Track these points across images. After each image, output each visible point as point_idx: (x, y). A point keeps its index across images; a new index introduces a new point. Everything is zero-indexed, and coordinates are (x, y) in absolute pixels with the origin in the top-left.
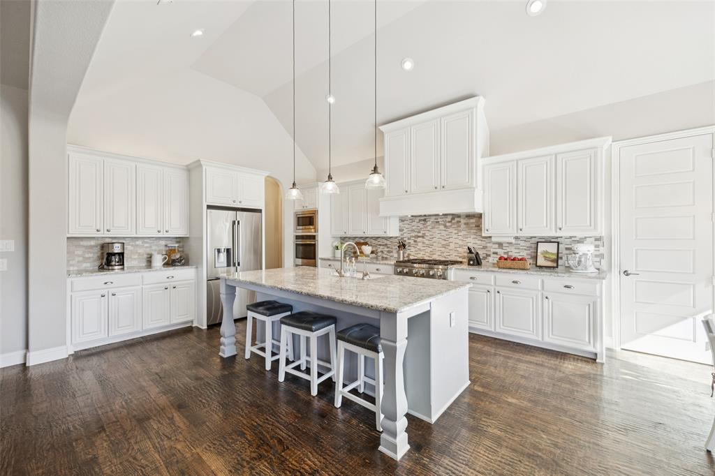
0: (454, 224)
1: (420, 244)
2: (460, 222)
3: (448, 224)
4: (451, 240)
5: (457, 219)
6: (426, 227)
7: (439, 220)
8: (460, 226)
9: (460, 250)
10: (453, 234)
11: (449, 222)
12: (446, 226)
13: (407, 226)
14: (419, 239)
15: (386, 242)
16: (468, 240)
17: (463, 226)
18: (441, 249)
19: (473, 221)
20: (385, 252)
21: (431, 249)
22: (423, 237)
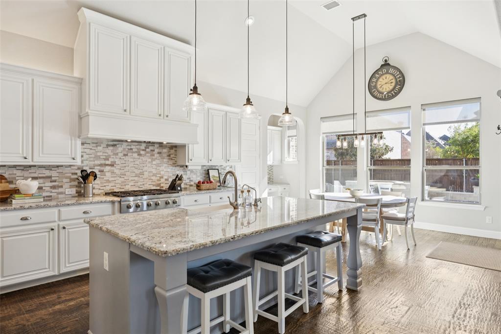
0: (148, 152)
1: (108, 174)
2: (154, 151)
3: (142, 152)
4: (145, 168)
5: (151, 148)
6: (117, 154)
7: (132, 147)
8: (154, 155)
9: (154, 178)
10: (147, 163)
11: (143, 150)
12: (140, 155)
13: (88, 151)
14: (107, 168)
15: (47, 173)
16: (161, 169)
17: (157, 155)
18: (134, 178)
19: (165, 150)
20: (48, 189)
21: (123, 179)
22: (112, 165)
